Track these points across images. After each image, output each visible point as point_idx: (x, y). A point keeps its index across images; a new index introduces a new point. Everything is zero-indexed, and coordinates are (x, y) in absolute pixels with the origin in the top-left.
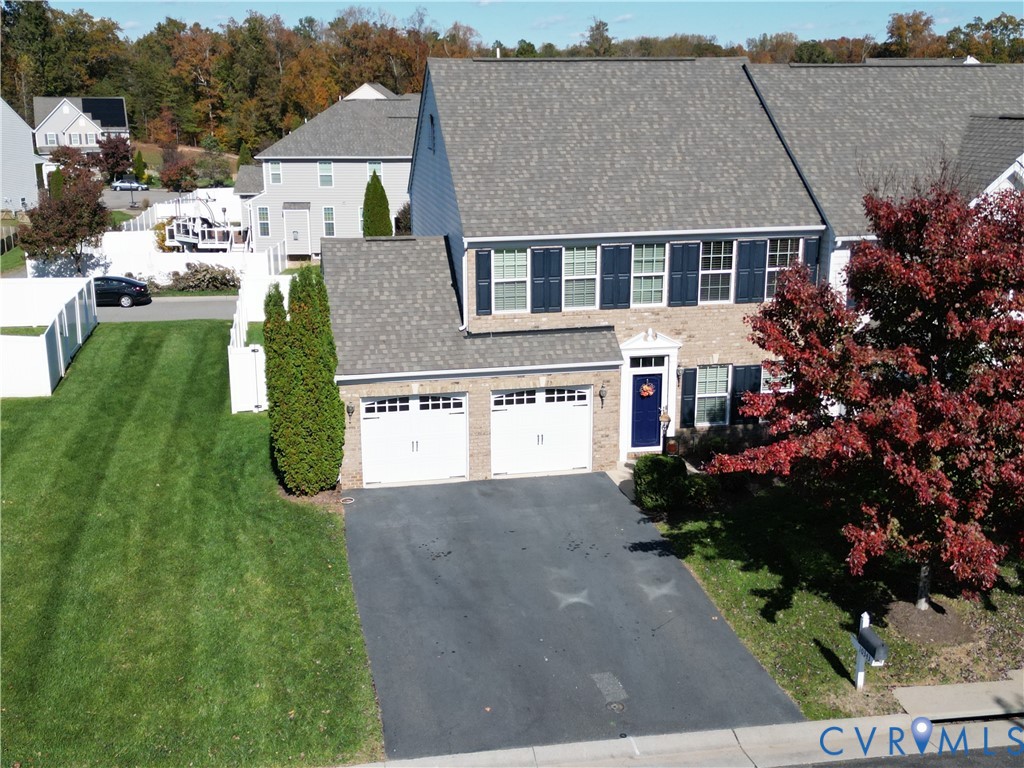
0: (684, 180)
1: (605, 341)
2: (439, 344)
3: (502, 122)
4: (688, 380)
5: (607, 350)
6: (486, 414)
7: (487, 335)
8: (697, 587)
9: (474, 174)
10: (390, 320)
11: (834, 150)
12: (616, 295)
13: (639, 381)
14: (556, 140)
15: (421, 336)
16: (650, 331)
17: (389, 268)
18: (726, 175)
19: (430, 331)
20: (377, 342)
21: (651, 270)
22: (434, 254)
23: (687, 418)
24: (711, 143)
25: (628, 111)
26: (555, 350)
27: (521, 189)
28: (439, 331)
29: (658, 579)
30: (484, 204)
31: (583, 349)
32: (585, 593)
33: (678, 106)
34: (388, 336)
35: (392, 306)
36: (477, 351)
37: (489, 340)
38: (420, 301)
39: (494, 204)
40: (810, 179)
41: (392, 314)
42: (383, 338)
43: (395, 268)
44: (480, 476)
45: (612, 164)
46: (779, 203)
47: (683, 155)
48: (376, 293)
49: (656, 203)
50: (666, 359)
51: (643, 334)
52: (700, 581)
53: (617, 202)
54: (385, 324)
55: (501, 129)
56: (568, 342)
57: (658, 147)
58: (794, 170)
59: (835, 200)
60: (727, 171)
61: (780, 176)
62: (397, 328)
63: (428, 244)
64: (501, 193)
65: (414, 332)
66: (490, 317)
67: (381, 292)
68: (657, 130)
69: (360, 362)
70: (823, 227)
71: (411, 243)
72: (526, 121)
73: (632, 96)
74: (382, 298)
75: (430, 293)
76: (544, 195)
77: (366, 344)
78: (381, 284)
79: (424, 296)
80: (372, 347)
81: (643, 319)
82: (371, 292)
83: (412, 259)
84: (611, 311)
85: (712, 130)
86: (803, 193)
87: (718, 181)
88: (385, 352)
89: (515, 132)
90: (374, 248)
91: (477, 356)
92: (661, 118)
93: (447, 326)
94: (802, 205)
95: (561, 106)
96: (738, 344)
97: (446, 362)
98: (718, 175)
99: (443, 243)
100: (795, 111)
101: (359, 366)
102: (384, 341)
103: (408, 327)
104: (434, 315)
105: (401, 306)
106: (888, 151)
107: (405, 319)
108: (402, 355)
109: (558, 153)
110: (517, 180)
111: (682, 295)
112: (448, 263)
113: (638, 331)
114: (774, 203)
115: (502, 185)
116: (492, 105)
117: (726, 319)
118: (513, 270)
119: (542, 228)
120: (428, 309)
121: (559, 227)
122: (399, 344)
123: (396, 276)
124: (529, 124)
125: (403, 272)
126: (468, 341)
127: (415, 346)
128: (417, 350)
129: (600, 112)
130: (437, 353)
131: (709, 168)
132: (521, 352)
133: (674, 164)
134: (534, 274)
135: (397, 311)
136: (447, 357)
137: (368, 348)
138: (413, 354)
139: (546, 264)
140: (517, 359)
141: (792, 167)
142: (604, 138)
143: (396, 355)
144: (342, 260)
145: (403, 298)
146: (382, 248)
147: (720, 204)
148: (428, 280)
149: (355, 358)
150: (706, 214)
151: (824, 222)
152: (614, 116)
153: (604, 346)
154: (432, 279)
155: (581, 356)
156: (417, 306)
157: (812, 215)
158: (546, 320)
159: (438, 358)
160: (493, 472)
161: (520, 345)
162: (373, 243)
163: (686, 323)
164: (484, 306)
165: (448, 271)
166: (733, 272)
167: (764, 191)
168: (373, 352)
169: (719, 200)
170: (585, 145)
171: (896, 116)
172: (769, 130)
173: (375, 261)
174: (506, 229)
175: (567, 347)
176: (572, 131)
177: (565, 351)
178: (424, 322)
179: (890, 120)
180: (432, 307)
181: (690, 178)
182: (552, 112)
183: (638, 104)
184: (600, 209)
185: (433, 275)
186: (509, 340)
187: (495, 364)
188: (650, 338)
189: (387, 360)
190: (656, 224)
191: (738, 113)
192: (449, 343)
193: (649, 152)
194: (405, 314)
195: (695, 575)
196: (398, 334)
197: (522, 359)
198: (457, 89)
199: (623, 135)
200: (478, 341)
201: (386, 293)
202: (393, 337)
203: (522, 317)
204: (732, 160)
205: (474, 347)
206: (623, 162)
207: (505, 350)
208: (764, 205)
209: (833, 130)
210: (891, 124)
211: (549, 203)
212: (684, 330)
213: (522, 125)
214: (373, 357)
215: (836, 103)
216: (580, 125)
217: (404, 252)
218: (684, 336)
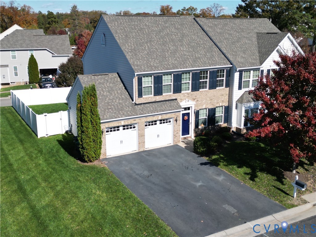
0: (191, 53)
1: (176, 103)
2: (128, 108)
3: (132, 35)
4: (197, 114)
5: (177, 106)
6: (143, 130)
7: (141, 104)
8: (230, 175)
9: (130, 52)
10: (109, 101)
11: (227, 43)
12: (178, 89)
13: (184, 115)
14: (150, 41)
15: (121, 106)
16: (187, 100)
17: (103, 84)
18: (201, 51)
19: (123, 104)
20: (108, 109)
21: (187, 80)
22: (116, 79)
23: (197, 126)
24: (194, 41)
25: (167, 32)
26: (163, 107)
27: (146, 57)
28: (126, 104)
29: (218, 175)
30: (137, 62)
31: (171, 106)
32: (201, 181)
33: (181, 30)
34: (111, 106)
35: (109, 97)
36: (140, 109)
37: (142, 106)
38: (117, 94)
39: (140, 62)
40: (225, 52)
41: (109, 99)
42: (109, 107)
43: (105, 84)
44: (142, 150)
45: (169, 48)
46: (218, 59)
47: (188, 45)
48: (102, 93)
49: (186, 60)
50: (191, 108)
51: (185, 100)
52: (229, 173)
53: (175, 60)
54: (108, 103)
55: (133, 37)
56: (165, 105)
57: (180, 43)
58: (218, 49)
59: (233, 58)
60: (201, 50)
61: (215, 51)
62: (113, 104)
63: (113, 76)
64: (141, 58)
65: (119, 104)
66: (142, 98)
67: (104, 92)
68: (177, 38)
69: (105, 116)
70: (232, 66)
71: (107, 76)
72: (139, 35)
73: (167, 27)
74: (105, 94)
75: (119, 92)
76: (154, 58)
77: (105, 110)
78: (102, 89)
79: (117, 93)
80: (107, 111)
81: (185, 96)
82: (100, 92)
83: (109, 81)
84: (176, 94)
85: (192, 38)
86: (223, 56)
87: (200, 53)
88: (112, 112)
89: (137, 38)
90: (96, 78)
91: (140, 111)
92: (177, 34)
93: (128, 102)
94: (224, 60)
95: (148, 30)
96: (210, 102)
97: (132, 114)
98: (199, 51)
99: (117, 75)
100: (213, 32)
101: (105, 117)
102: (110, 108)
103: (116, 103)
104: (123, 99)
105: (111, 96)
106: (240, 43)
107: (114, 100)
108: (117, 112)
109: (153, 45)
110: (144, 54)
111: (196, 88)
112: (121, 82)
113: (183, 100)
114: (217, 59)
115: (140, 55)
116: (127, 30)
117: (207, 95)
118: (148, 82)
119: (157, 69)
120: (120, 97)
121: (162, 68)
122: (115, 109)
123: (106, 87)
124: (141, 36)
125: (108, 85)
126: (136, 106)
127: (120, 109)
128: (122, 110)
129: (160, 32)
130: (128, 111)
131: (196, 49)
132: (153, 109)
133: (186, 48)
134: (155, 84)
135: (111, 98)
136: (132, 112)
137: (106, 111)
138: (121, 112)
139: (158, 80)
140: (153, 111)
141: (217, 48)
142: (164, 40)
143: (115, 113)
144: (87, 82)
145: (111, 94)
146: (99, 78)
147: (203, 60)
148: (117, 87)
149: (103, 115)
150: (201, 63)
151: (232, 64)
152: (164, 34)
153: (176, 105)
154: (118, 87)
155: (170, 109)
156: (116, 96)
157: (228, 62)
158: (158, 98)
159: (129, 112)
160: (146, 148)
161: (152, 107)
162: (95, 76)
163: (196, 96)
164: (140, 95)
165: (122, 84)
166: (208, 80)
167: (213, 55)
168: (108, 112)
169: (202, 59)
170: (159, 42)
171: (238, 33)
172: (207, 38)
173: (98, 82)
174: (146, 69)
175: (166, 106)
176: (154, 38)
177: (165, 107)
178: (121, 101)
179: (238, 34)
180: (121, 96)
181: (192, 52)
182: (146, 32)
183: (169, 30)
184: (171, 62)
185: (118, 86)
186: (148, 105)
187: (147, 113)
188: (187, 102)
189: (113, 115)
190: (188, 66)
191: (197, 33)
192: (131, 108)
193: (178, 44)
194: (114, 99)
195: (226, 172)
196: (114, 106)
197: (154, 111)
198: (115, 25)
199: (169, 39)
200: (139, 106)
201: (105, 92)
202: (112, 107)
203: (151, 98)
204: (201, 47)
205: (139, 108)
206: (172, 48)
207: (148, 108)
208: (215, 60)
209: (224, 37)
210: (238, 35)
211: (156, 61)
212: (196, 99)
213: (138, 36)
214: (108, 114)
215: (222, 29)
216: (156, 36)
217: (106, 79)
218: (196, 101)
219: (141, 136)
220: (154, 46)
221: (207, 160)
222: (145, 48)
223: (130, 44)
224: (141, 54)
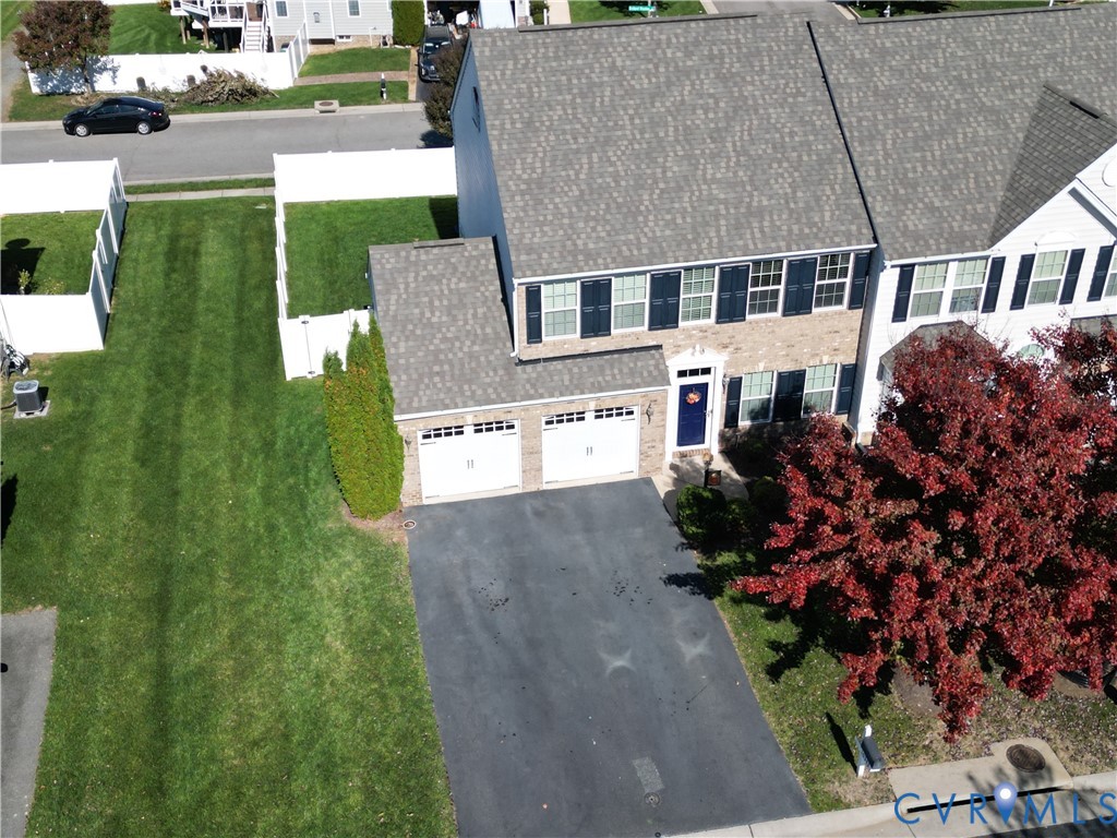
0: (737, 189)
1: (652, 362)
2: (491, 374)
3: (551, 119)
4: (734, 388)
5: (655, 373)
6: (538, 436)
7: (537, 361)
8: (729, 642)
9: (523, 194)
10: (442, 347)
11: (894, 142)
12: (664, 314)
13: (685, 390)
14: (607, 141)
15: (473, 365)
16: (698, 347)
17: (439, 282)
18: (780, 180)
19: (482, 359)
20: (432, 374)
21: (701, 293)
22: (483, 262)
23: (731, 418)
24: (768, 136)
25: (682, 95)
26: (603, 375)
27: (571, 212)
28: (492, 358)
29: (695, 634)
30: (534, 234)
31: (632, 373)
32: (628, 654)
33: (736, 84)
34: (442, 366)
35: (444, 330)
36: (528, 381)
37: (540, 367)
38: (471, 322)
39: (544, 234)
40: (867, 184)
41: (445, 339)
42: (436, 368)
43: (444, 281)
44: (533, 488)
45: (664, 172)
46: (833, 215)
47: (738, 155)
48: (428, 315)
49: (707, 224)
50: (712, 370)
51: (690, 350)
52: (732, 635)
53: (667, 224)
54: (438, 351)
55: (549, 129)
56: (616, 365)
57: (712, 146)
58: (850, 170)
59: (889, 213)
60: (782, 175)
61: (836, 178)
62: (450, 356)
63: (476, 248)
64: (550, 218)
65: (466, 360)
66: (540, 345)
67: (433, 313)
68: (712, 120)
69: (416, 399)
70: (875, 245)
71: (460, 248)
72: (574, 115)
73: (687, 73)
74: (435, 320)
75: (480, 311)
76: (594, 219)
77: (421, 377)
78: (431, 302)
79: (475, 315)
80: (426, 381)
81: (690, 336)
82: (422, 314)
83: (461, 269)
84: (659, 331)
85: (769, 117)
86: (858, 201)
87: (771, 189)
88: (440, 385)
89: (564, 132)
90: (423, 257)
91: (528, 386)
92: (717, 103)
93: (498, 352)
94: (856, 216)
95: (613, 93)
96: (784, 353)
97: (498, 395)
98: (772, 181)
99: (491, 246)
100: (859, 89)
101: (415, 404)
102: (438, 373)
103: (460, 355)
104: (485, 340)
105: (452, 329)
106: (950, 142)
107: (457, 344)
108: (456, 389)
109: (609, 160)
110: (566, 199)
111: (731, 310)
112: (497, 273)
113: (686, 347)
114: (827, 215)
115: (551, 206)
116: (540, 96)
117: (773, 332)
118: (562, 300)
119: (591, 262)
120: (479, 331)
121: (609, 260)
122: (452, 376)
123: (446, 292)
124: (579, 121)
125: (453, 286)
126: (519, 368)
127: (468, 377)
128: (470, 382)
129: (653, 98)
130: (490, 385)
131: (764, 172)
132: (571, 380)
133: (728, 167)
134: (583, 304)
135: (449, 335)
136: (500, 390)
137: (423, 382)
138: (466, 387)
139: (596, 296)
140: (567, 387)
141: (849, 165)
142: (657, 136)
143: (450, 389)
144: (392, 274)
145: (455, 319)
146: (431, 257)
147: (772, 221)
148: (478, 294)
149: (411, 394)
150: (758, 235)
151: (876, 240)
152: (668, 104)
153: (652, 368)
154: (483, 293)
155: (629, 381)
156: (468, 327)
157: (865, 231)
158: (596, 344)
159: (490, 390)
160: (544, 481)
161: (570, 370)
162: (422, 251)
163: (733, 337)
164: (534, 334)
165: (498, 283)
166: (782, 288)
167: (818, 199)
168: (427, 386)
169: (771, 217)
170: (637, 146)
171: (964, 90)
172: (828, 115)
173: (425, 273)
174: (555, 266)
175: (616, 371)
176: (623, 128)
177: (614, 376)
178: (476, 348)
179: (958, 96)
180: (483, 328)
181: (744, 187)
182: (602, 102)
183: (693, 85)
184: (650, 235)
185: (482, 289)
186: (559, 365)
187: (546, 395)
188: (697, 353)
189: (442, 396)
190: (706, 252)
191: (799, 93)
192: (501, 372)
193: (703, 152)
194: (457, 338)
195: (728, 627)
196: (452, 366)
197: (572, 388)
198: (503, 74)
199: (676, 129)
200: (529, 368)
201: (437, 314)
202: (446, 367)
203: (571, 342)
204: (788, 160)
205: (525, 376)
206: (676, 169)
207: (556, 378)
208: (817, 219)
209: (896, 114)
210: (958, 102)
211: (599, 228)
212: (731, 344)
213: (571, 122)
214: (428, 392)
215: (902, 74)
216: (632, 119)
217: (453, 260)
218: (731, 349)
219: (532, 453)
220: (613, 164)
221: (699, 566)
222: (577, 174)
223: (529, 160)
224: (557, 200)
